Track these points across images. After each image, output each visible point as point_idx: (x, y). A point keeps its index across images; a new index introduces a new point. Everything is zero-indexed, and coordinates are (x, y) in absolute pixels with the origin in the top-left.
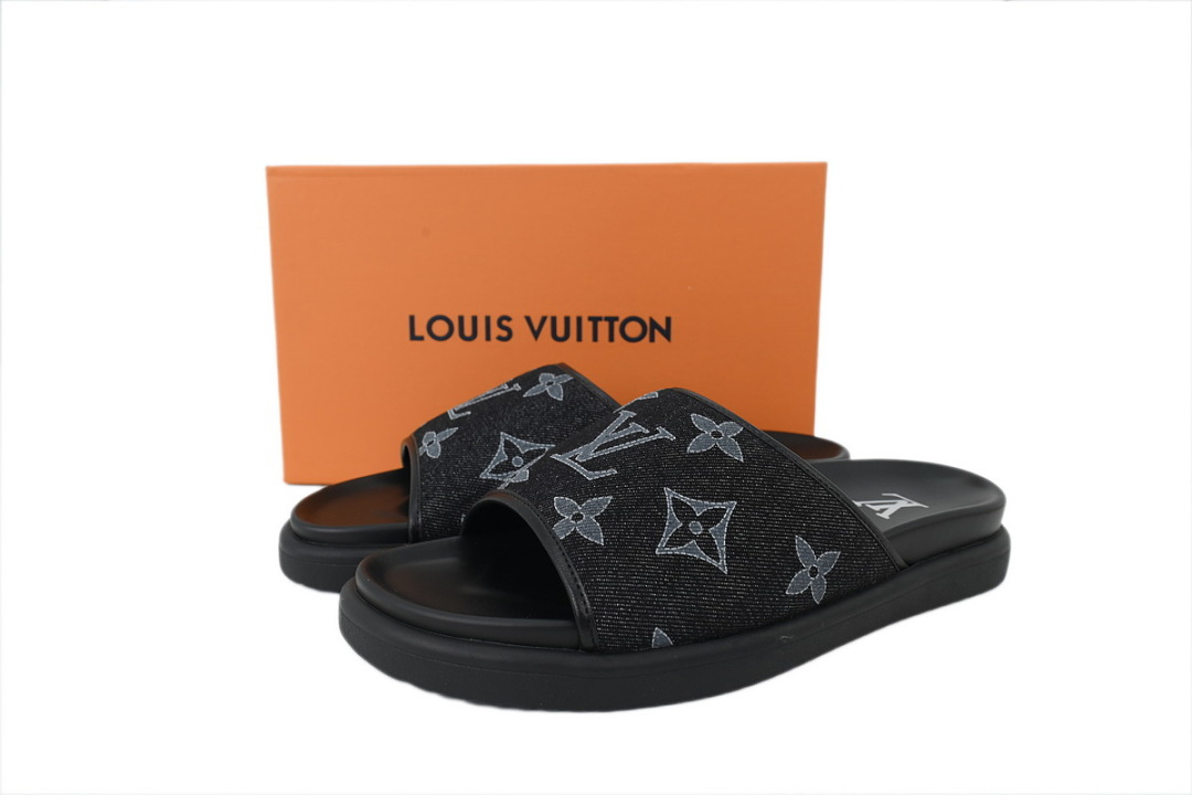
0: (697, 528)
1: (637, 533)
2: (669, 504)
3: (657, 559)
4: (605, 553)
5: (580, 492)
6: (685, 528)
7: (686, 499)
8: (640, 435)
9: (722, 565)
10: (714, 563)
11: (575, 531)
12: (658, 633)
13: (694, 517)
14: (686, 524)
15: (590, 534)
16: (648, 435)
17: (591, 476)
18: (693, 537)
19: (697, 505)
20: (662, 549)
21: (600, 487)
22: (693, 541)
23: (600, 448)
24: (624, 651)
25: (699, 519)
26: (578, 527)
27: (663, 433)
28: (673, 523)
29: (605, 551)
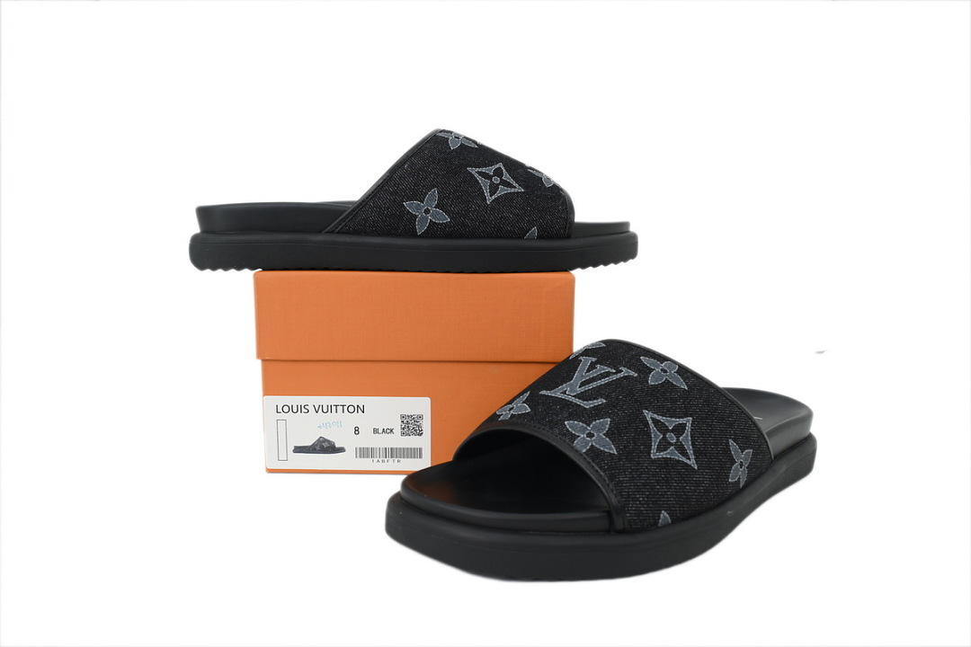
0: (672, 438)
1: (636, 444)
2: (650, 422)
3: (654, 461)
4: (620, 460)
5: (584, 417)
6: (664, 438)
7: (659, 418)
8: (608, 374)
9: (692, 462)
10: (688, 462)
11: (592, 445)
12: (664, 514)
13: (668, 430)
14: (664, 435)
15: (604, 446)
16: (614, 373)
17: (588, 405)
18: (671, 444)
19: (668, 421)
20: (654, 454)
21: (597, 413)
22: (672, 448)
23: (583, 384)
24: (643, 530)
25: (672, 431)
26: (593, 442)
27: (625, 372)
28: (656, 437)
29: (619, 457)
